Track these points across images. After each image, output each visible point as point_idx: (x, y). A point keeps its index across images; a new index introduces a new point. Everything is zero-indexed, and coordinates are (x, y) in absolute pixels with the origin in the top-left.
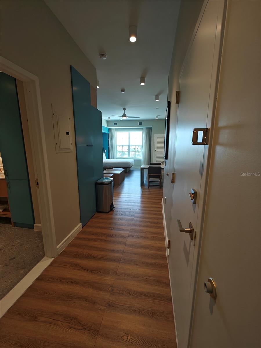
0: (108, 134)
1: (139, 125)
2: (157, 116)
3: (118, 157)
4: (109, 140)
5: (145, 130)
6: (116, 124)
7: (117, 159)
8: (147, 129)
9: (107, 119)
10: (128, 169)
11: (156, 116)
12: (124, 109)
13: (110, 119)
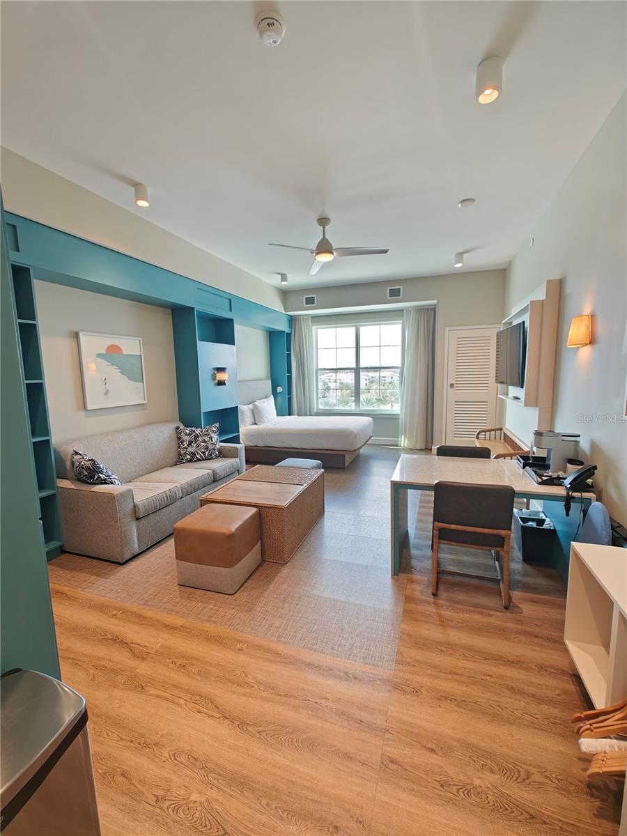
0: (289, 335)
1: (388, 298)
2: (460, 256)
3: (321, 407)
4: (289, 356)
5: (411, 317)
6: (310, 301)
7: (317, 414)
8: (419, 310)
9: (276, 281)
10: (346, 456)
11: (453, 257)
12: (323, 221)
13: (286, 281)
